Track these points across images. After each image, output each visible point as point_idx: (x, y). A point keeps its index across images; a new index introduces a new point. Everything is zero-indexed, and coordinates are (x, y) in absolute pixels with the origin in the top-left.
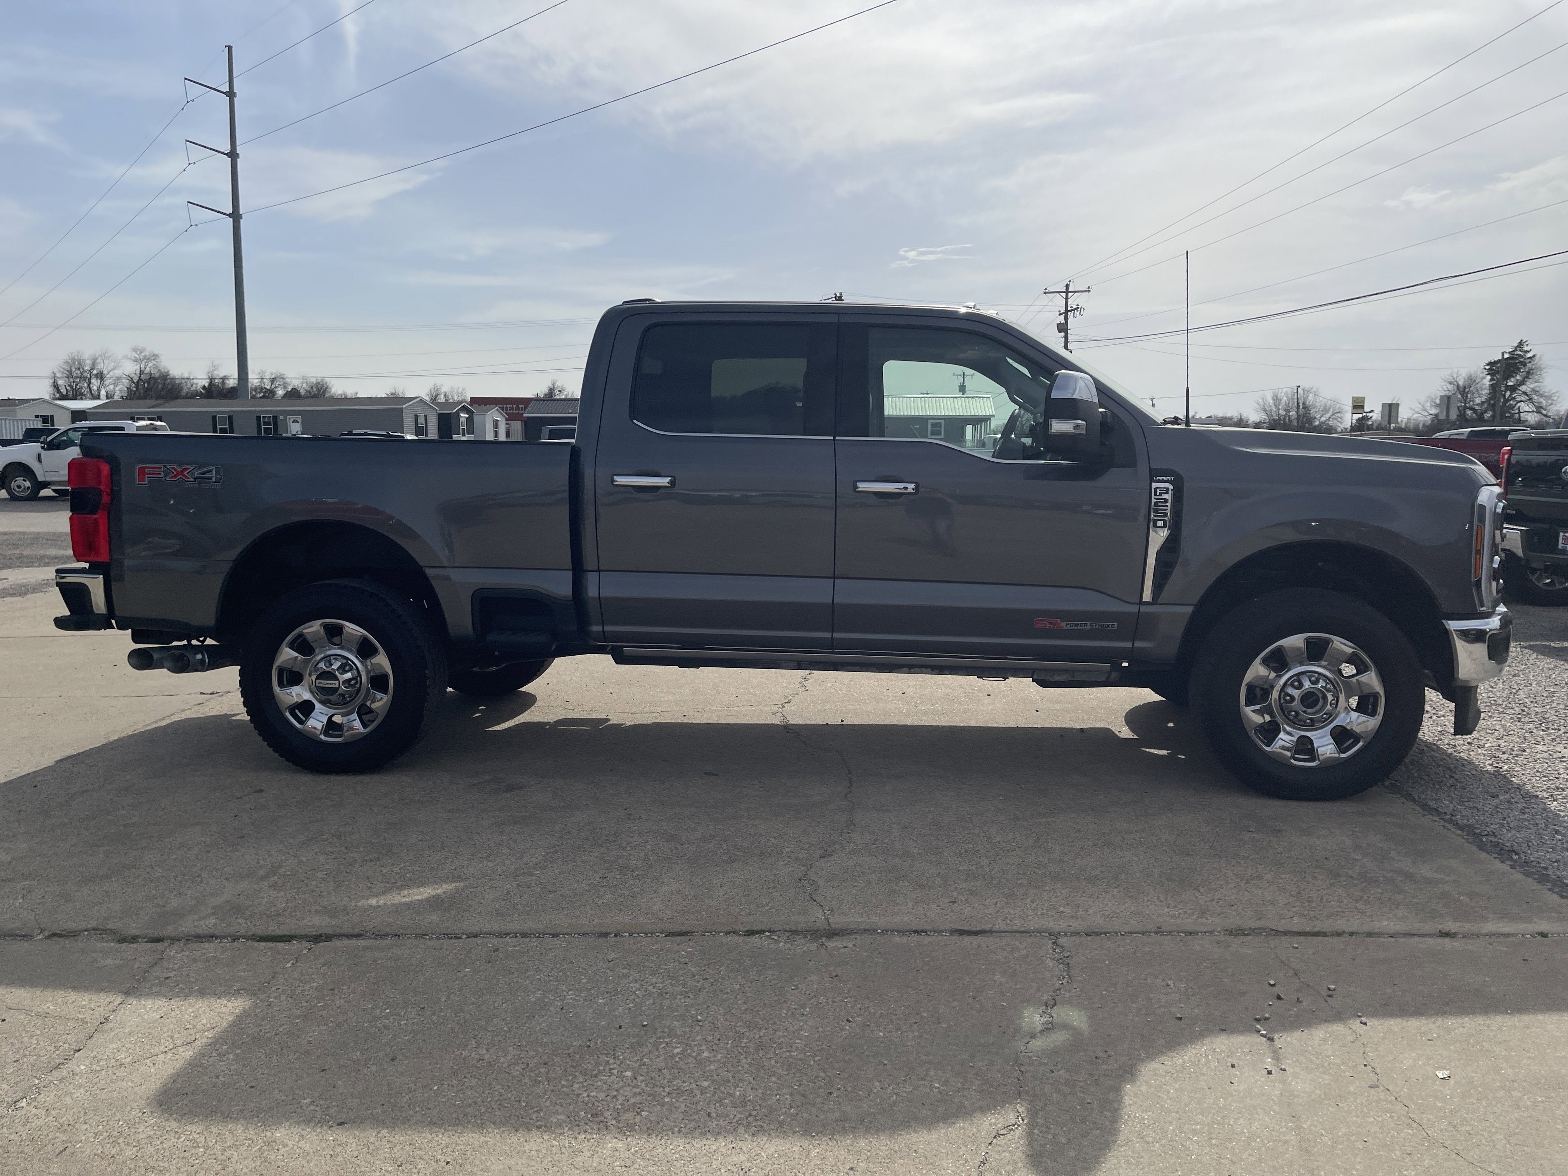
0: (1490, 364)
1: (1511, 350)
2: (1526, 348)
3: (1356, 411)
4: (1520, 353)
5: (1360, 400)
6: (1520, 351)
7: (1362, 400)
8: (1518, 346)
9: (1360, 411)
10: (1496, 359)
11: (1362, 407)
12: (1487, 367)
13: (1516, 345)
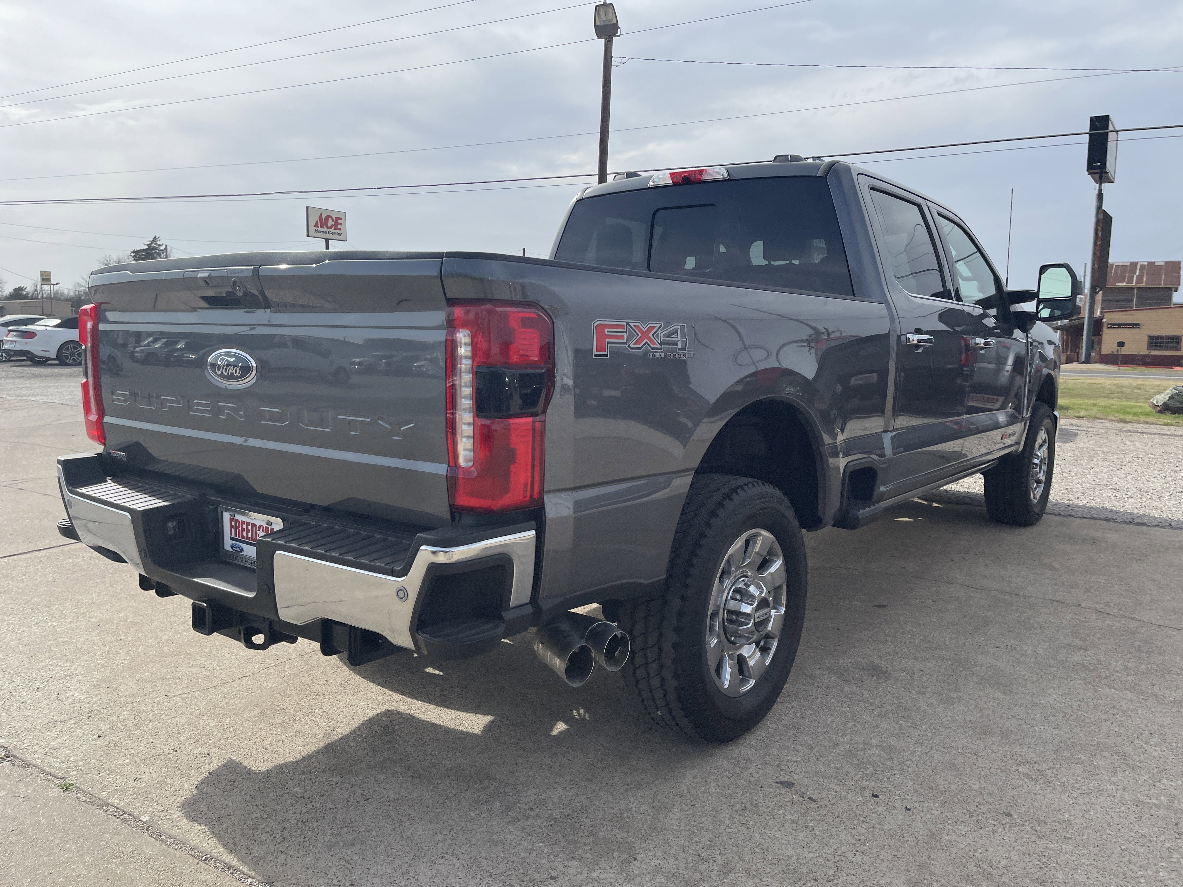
0: (134, 252)
1: (149, 243)
2: (159, 243)
3: (44, 282)
4: (155, 246)
5: (47, 273)
6: (155, 244)
7: (49, 274)
8: (153, 240)
9: (48, 283)
10: (138, 249)
11: (49, 280)
12: (133, 255)
13: (152, 240)
